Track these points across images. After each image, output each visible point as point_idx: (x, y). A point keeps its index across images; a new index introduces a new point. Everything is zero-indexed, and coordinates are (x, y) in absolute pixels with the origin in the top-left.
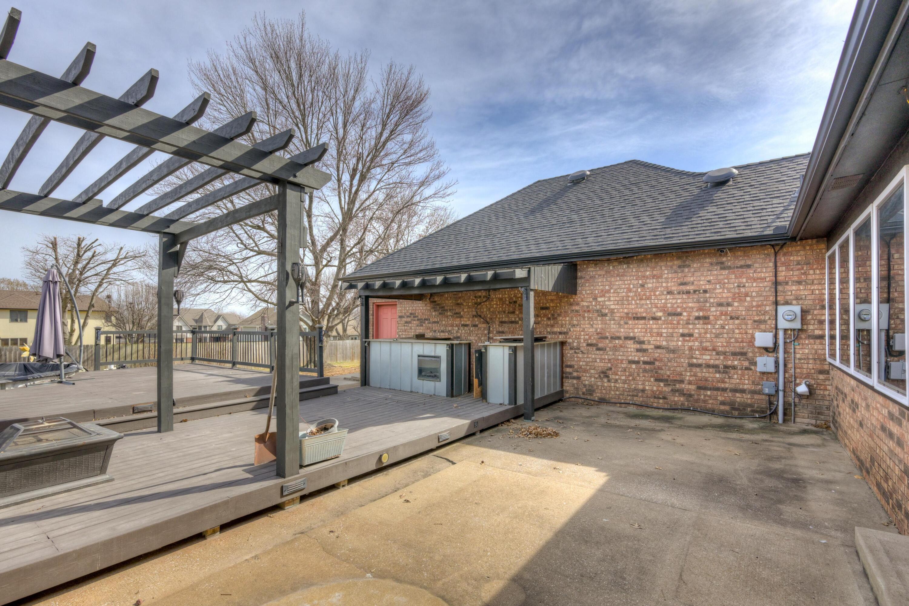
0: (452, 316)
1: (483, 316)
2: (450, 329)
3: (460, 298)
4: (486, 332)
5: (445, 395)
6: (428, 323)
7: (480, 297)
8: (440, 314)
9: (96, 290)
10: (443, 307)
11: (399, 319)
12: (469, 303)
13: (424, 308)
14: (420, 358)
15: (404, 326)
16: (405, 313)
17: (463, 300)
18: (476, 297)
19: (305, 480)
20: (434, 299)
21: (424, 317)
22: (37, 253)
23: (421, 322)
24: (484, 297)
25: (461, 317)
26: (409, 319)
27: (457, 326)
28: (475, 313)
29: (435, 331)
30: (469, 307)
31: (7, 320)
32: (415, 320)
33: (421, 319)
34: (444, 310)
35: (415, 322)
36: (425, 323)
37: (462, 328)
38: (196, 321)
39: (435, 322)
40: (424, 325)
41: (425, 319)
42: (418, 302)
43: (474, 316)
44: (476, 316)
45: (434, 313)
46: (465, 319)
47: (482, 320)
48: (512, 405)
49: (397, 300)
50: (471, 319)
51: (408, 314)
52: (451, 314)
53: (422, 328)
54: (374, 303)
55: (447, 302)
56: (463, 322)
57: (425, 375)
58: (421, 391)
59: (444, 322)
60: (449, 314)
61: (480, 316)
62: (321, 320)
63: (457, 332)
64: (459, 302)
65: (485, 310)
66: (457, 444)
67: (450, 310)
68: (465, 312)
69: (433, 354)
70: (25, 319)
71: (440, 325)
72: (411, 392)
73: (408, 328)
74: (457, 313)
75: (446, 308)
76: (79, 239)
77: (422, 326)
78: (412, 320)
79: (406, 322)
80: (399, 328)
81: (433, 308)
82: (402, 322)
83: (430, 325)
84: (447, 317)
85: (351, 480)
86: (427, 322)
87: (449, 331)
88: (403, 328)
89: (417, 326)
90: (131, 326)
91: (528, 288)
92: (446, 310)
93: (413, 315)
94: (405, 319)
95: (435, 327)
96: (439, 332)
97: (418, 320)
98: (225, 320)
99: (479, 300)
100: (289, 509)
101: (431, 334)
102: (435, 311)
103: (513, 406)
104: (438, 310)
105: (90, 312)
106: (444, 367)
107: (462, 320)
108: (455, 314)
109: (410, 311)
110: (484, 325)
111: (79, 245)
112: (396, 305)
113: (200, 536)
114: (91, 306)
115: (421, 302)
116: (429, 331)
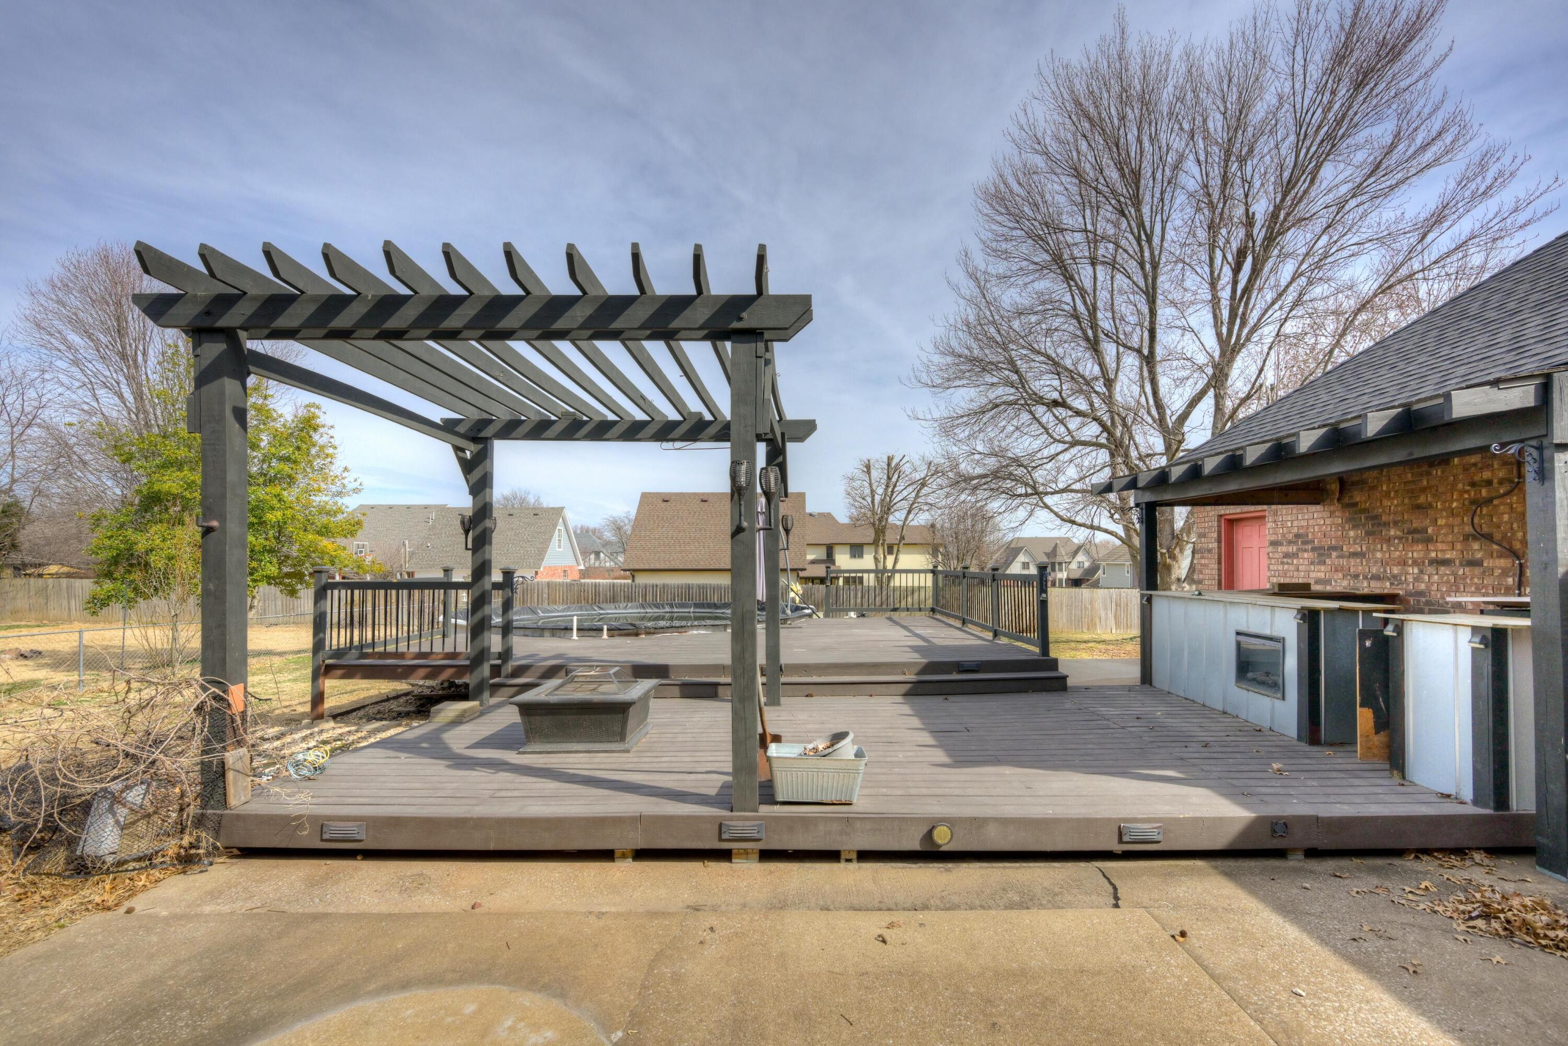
0: (1400, 539)
1: (1497, 536)
2: (1396, 570)
3: (1423, 490)
4: (1510, 580)
5: (1295, 736)
6: (1338, 557)
7: (1489, 483)
8: (1368, 534)
9: (906, 518)
10: (1376, 517)
11: (1271, 549)
12: (1452, 501)
13: (1328, 521)
14: (1241, 638)
15: (1283, 563)
16: (1283, 535)
17: (1434, 496)
18: (1473, 484)
19: (761, 825)
20: (1351, 497)
21: (1327, 543)
22: (852, 479)
23: (1322, 555)
24: (1501, 482)
25: (1429, 540)
26: (1292, 549)
27: (1415, 563)
28: (1468, 529)
29: (1356, 576)
30: (1452, 514)
31: (848, 556)
32: (1306, 551)
33: (1322, 548)
34: (1379, 524)
35: (1306, 555)
36: (1330, 556)
37: (1431, 570)
38: (1048, 555)
39: (1354, 555)
40: (1328, 561)
41: (1334, 548)
42: (1313, 508)
43: (1466, 537)
44: (1475, 538)
45: (1352, 533)
46: (1444, 546)
47: (1495, 547)
48: (1485, 806)
49: (1265, 507)
50: (1459, 546)
51: (1290, 537)
52: (1398, 533)
53: (1323, 568)
54: (1221, 516)
55: (1386, 503)
56: (1433, 555)
57: (1254, 680)
58: (1243, 716)
59: (1379, 555)
60: (1392, 532)
61: (1489, 537)
62: (1177, 551)
63: (1417, 579)
64: (1422, 500)
65: (1506, 518)
66: (1199, 863)
67: (1396, 523)
68: (1441, 526)
69: (1267, 632)
70: (861, 556)
71: (1368, 561)
72: (1225, 713)
73: (1292, 568)
74: (1416, 531)
75: (1384, 518)
76: (889, 458)
77: (1325, 563)
78: (1298, 550)
79: (1286, 555)
80: (1272, 567)
81: (1349, 520)
82: (1276, 555)
83: (1344, 562)
84: (1389, 540)
85: (864, 856)
86: (1334, 554)
87: (1395, 577)
88: (1280, 567)
89: (1312, 563)
90: (956, 562)
91: (1546, 442)
92: (1386, 525)
93: (1301, 538)
94: (1284, 549)
95: (1356, 566)
96: (1365, 578)
97: (1314, 549)
98: (1088, 553)
99: (1484, 492)
100: (739, 865)
101: (1345, 583)
102: (1355, 527)
103: (1489, 812)
104: (1364, 525)
105: (901, 545)
106: (1291, 663)
107: (1431, 547)
108: (1409, 532)
109: (1295, 530)
110: (1503, 562)
111: (889, 465)
112: (1263, 517)
113: (607, 855)
114: (902, 538)
115: (1319, 507)
116: (1340, 575)
